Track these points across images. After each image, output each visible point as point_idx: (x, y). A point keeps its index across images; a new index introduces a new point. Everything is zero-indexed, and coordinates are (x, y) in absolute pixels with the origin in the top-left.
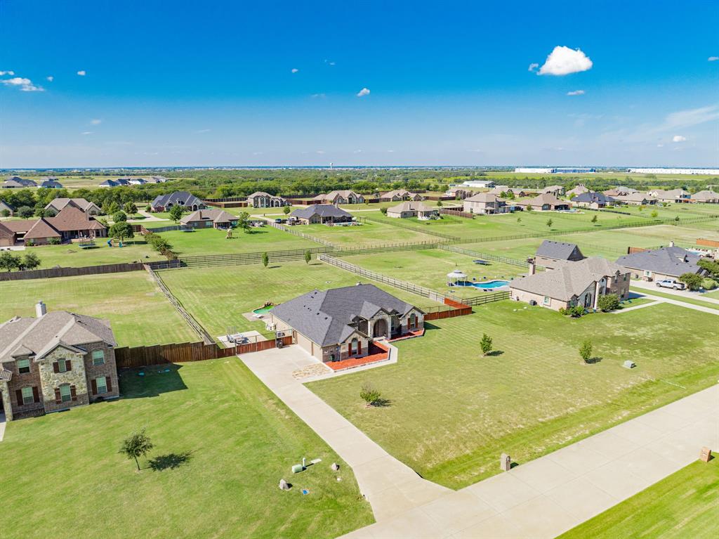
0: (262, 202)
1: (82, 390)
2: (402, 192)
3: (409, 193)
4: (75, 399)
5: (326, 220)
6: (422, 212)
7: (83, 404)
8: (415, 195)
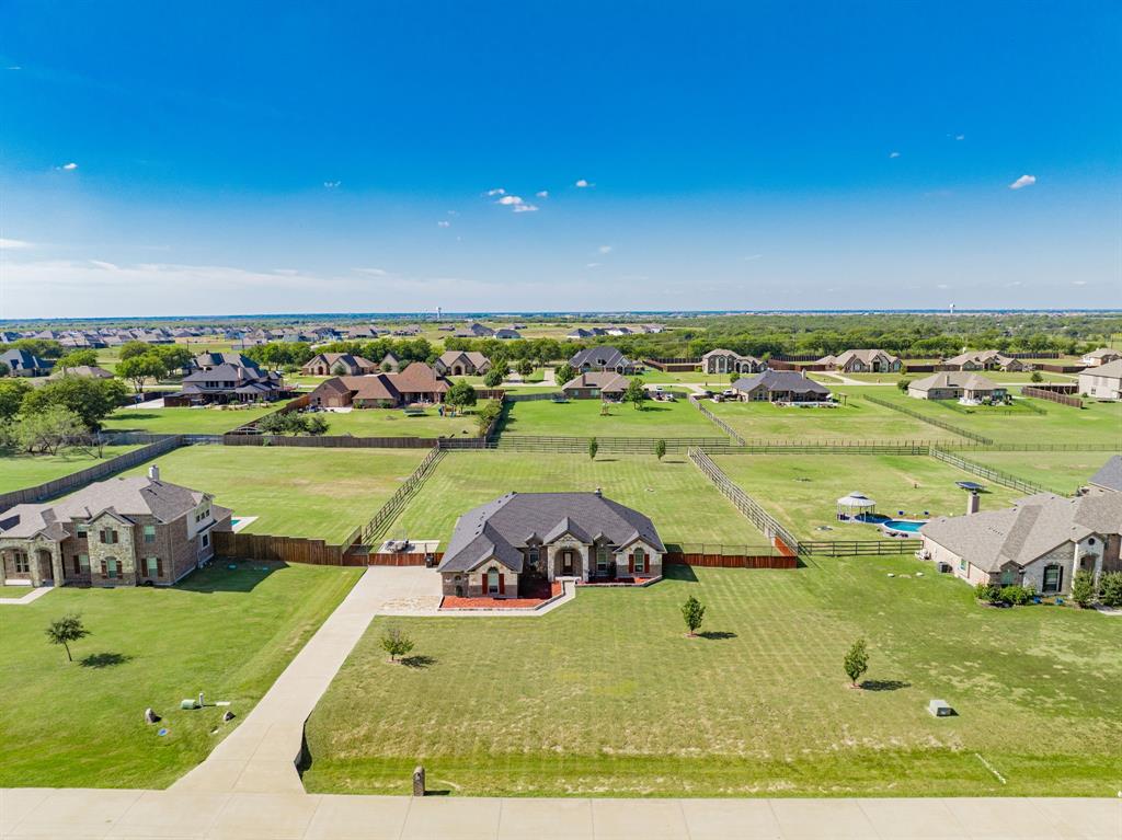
0: (721, 365)
1: (129, 568)
2: (985, 355)
3: (999, 356)
4: (121, 577)
5: (777, 396)
6: (970, 391)
7: (130, 584)
8: (1010, 360)
